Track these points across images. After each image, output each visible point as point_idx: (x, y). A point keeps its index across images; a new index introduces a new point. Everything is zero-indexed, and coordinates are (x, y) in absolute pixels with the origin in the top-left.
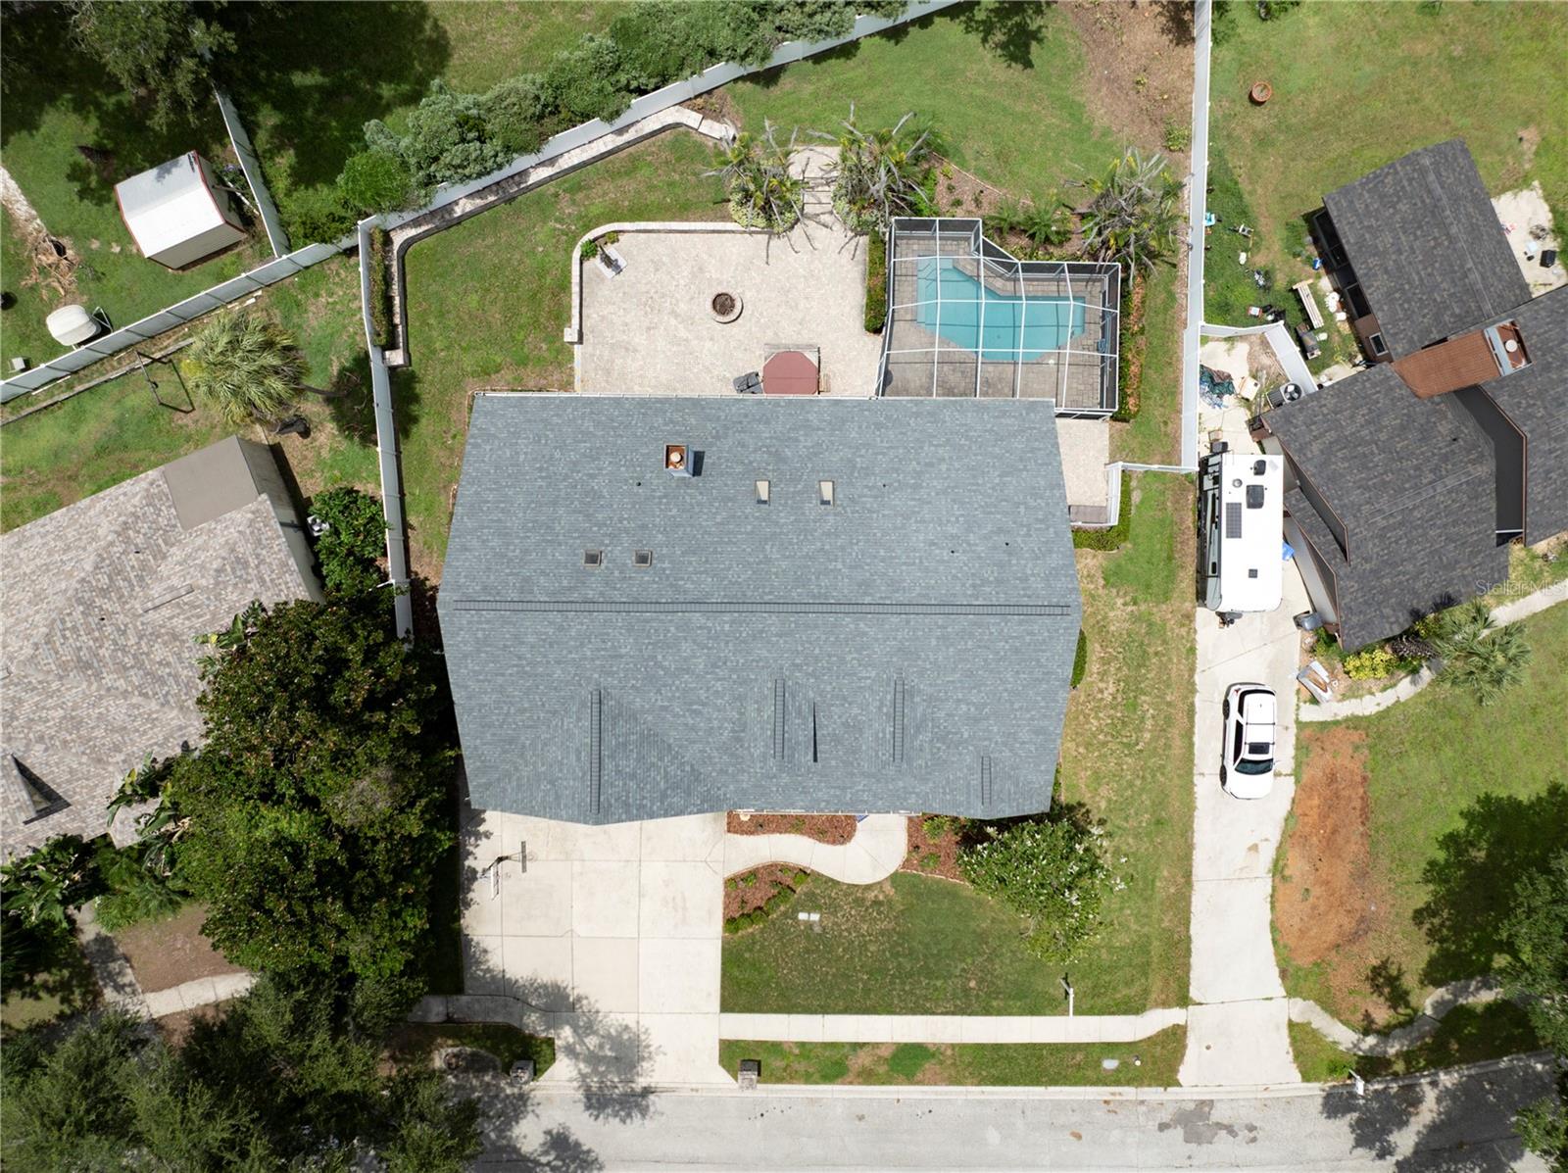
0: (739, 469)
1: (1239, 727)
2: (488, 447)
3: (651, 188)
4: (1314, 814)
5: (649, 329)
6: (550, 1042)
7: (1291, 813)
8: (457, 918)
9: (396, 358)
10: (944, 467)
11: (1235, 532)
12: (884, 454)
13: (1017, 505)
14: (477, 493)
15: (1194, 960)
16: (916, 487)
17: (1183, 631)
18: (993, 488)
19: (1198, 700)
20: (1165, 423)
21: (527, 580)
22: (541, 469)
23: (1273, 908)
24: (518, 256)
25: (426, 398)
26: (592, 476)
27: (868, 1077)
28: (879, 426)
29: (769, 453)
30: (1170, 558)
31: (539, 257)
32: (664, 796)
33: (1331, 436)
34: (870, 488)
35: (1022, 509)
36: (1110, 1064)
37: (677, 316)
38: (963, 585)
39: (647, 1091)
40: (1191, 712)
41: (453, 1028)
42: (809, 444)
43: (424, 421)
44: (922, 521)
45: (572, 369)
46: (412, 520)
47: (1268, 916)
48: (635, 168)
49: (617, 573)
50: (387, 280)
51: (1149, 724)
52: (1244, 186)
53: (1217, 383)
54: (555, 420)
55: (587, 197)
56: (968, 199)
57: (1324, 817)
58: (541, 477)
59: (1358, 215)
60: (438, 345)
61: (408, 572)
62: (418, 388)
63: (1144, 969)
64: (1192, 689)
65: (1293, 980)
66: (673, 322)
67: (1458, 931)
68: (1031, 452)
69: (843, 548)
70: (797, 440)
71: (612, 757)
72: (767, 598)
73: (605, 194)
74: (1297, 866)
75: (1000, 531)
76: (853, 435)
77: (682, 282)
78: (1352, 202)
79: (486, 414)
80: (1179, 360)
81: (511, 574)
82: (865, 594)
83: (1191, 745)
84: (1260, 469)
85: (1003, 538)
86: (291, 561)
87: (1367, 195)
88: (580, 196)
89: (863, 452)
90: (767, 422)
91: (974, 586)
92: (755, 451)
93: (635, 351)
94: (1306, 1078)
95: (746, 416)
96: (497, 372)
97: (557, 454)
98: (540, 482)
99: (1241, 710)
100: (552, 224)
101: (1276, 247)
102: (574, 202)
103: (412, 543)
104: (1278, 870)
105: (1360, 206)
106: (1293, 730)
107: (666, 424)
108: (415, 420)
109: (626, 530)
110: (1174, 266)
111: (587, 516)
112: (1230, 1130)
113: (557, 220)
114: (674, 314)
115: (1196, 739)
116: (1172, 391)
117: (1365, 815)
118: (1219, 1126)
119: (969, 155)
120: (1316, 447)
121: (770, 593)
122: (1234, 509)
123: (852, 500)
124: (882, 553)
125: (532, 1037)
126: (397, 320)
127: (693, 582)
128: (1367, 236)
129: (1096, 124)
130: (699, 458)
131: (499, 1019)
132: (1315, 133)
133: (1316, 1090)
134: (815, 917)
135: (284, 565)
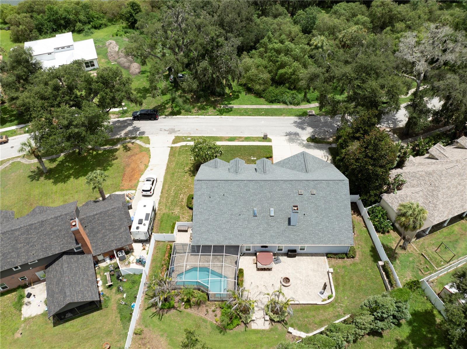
0: (278, 220)
1: (152, 184)
2: (346, 226)
3: (314, 316)
4: (136, 174)
5: (308, 276)
6: (308, 141)
7: (142, 175)
8: (332, 157)
9: (381, 263)
10: (224, 221)
11: (147, 215)
12: (240, 225)
13: (206, 210)
14: (346, 211)
15: (169, 153)
16: (232, 215)
17: (161, 207)
18: (212, 214)
19: (160, 194)
20: (157, 252)
21: (328, 186)
22: (331, 219)
23: (149, 161)
24: (353, 296)
25: (370, 257)
26: (317, 217)
27: (240, 137)
28: (241, 235)
29: (271, 226)
30: (161, 222)
31: (346, 296)
32: (289, 161)
33: (117, 233)
34: (244, 214)
35: (205, 208)
36: (190, 139)
37: (300, 279)
38: (222, 186)
39: (286, 135)
40: (162, 193)
41: (330, 143)
42: (260, 228)
43: (369, 251)
44: (231, 204)
45: (329, 265)
46: (365, 229)
47: (150, 159)
48: (320, 322)
49: (307, 188)
50: (390, 282)
51: (173, 190)
52: (118, 319)
53: (141, 262)
54: (330, 236)
55: (334, 314)
56: (210, 312)
57: (134, 174)
58: (330, 217)
59: (91, 291)
60: (370, 270)
61: (362, 217)
62: (372, 259)
63: (180, 151)
64: (161, 197)
65: (148, 150)
66: (301, 278)
67: (109, 157)
68: (200, 226)
69: (251, 196)
70: (263, 230)
71: (302, 163)
72: (269, 182)
73: (329, 314)
74: (142, 167)
75: (211, 201)
76: (248, 232)
77: (300, 289)
78: (92, 296)
79: (349, 238)
80: (150, 268)
81: (332, 188)
82: (246, 183)
83: (163, 187)
84: (138, 228)
85: (211, 199)
86: (391, 205)
87: (87, 296)
88: (337, 314)
89: (245, 226)
90: (271, 236)
91: (220, 186)
92: (274, 226)
93: (311, 270)
94: (148, 137)
95: (277, 238)
96: (351, 264)
97: (327, 224)
98: (330, 215)
99: (151, 188)
100: (344, 305)
101: (113, 300)
102: (338, 312)
103: (364, 223)
104: (146, 166)
105: (90, 294)
106: (137, 189)
107: (299, 235)
108: (371, 251)
109: (306, 201)
110: (146, 294)
111: (316, 205)
112: (165, 130)
113: (341, 306)
114: (302, 280)
115: (162, 188)
116: (153, 261)
117: (124, 175)
118: (167, 131)
119: (209, 327)
120: (122, 230)
121: (269, 184)
122: (146, 219)
123: (248, 210)
124: (241, 195)
125: (312, 142)
126: (384, 273)
127: (288, 186)
128: (90, 285)
129: (165, 338)
130: (289, 223)
131: (319, 144)
132: (90, 336)
133: (146, 135)
134: (252, 159)
135: (392, 204)
